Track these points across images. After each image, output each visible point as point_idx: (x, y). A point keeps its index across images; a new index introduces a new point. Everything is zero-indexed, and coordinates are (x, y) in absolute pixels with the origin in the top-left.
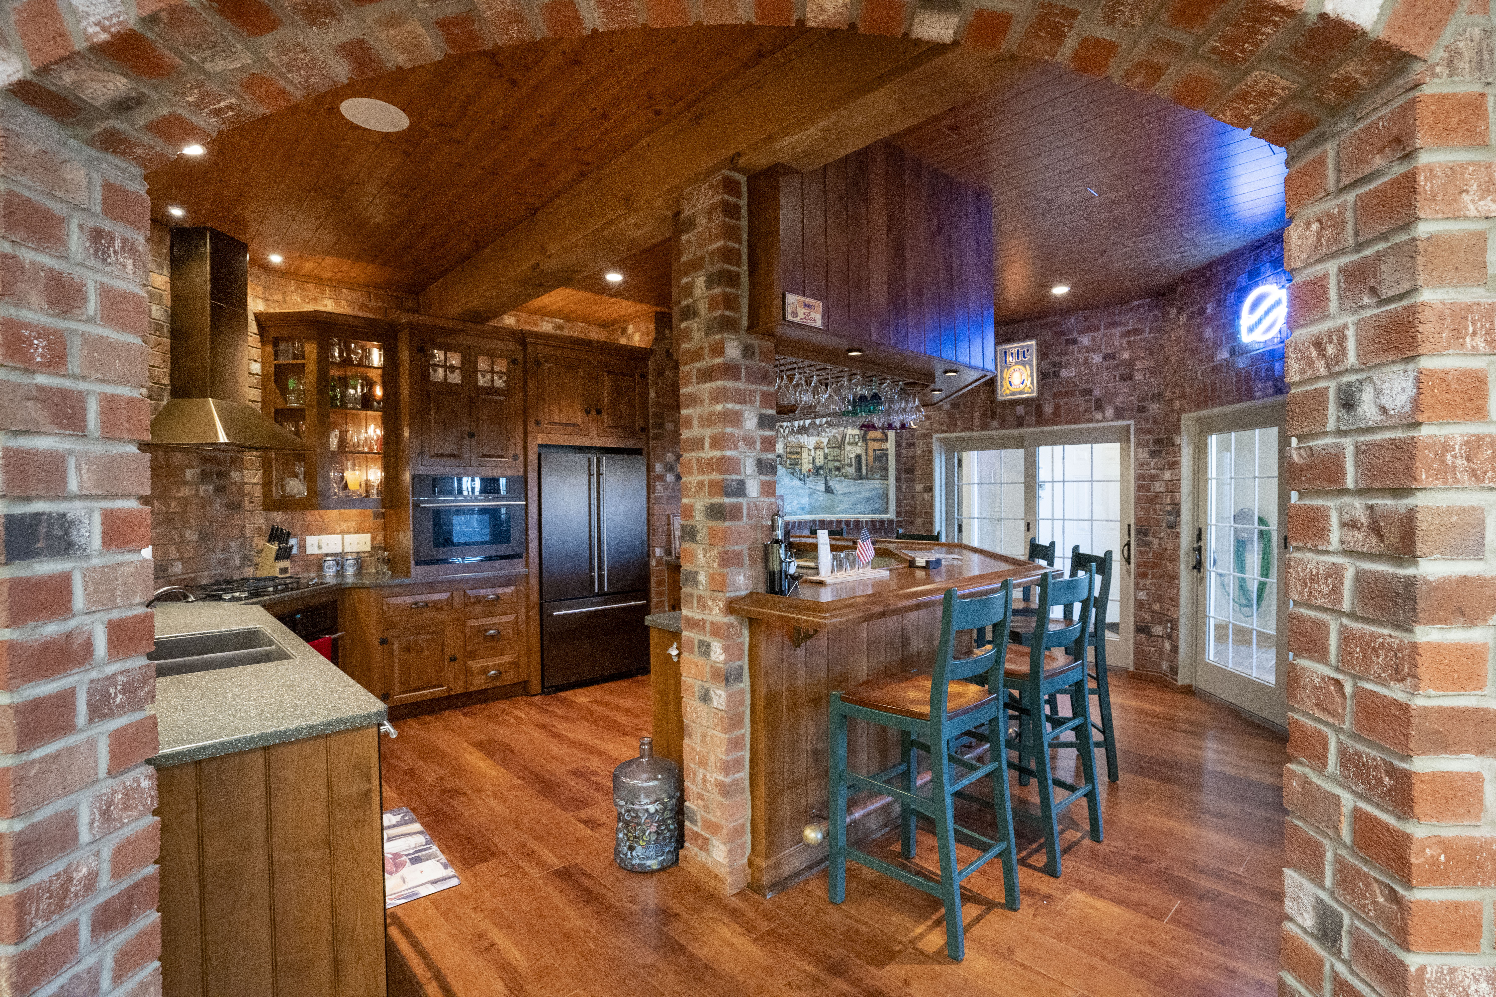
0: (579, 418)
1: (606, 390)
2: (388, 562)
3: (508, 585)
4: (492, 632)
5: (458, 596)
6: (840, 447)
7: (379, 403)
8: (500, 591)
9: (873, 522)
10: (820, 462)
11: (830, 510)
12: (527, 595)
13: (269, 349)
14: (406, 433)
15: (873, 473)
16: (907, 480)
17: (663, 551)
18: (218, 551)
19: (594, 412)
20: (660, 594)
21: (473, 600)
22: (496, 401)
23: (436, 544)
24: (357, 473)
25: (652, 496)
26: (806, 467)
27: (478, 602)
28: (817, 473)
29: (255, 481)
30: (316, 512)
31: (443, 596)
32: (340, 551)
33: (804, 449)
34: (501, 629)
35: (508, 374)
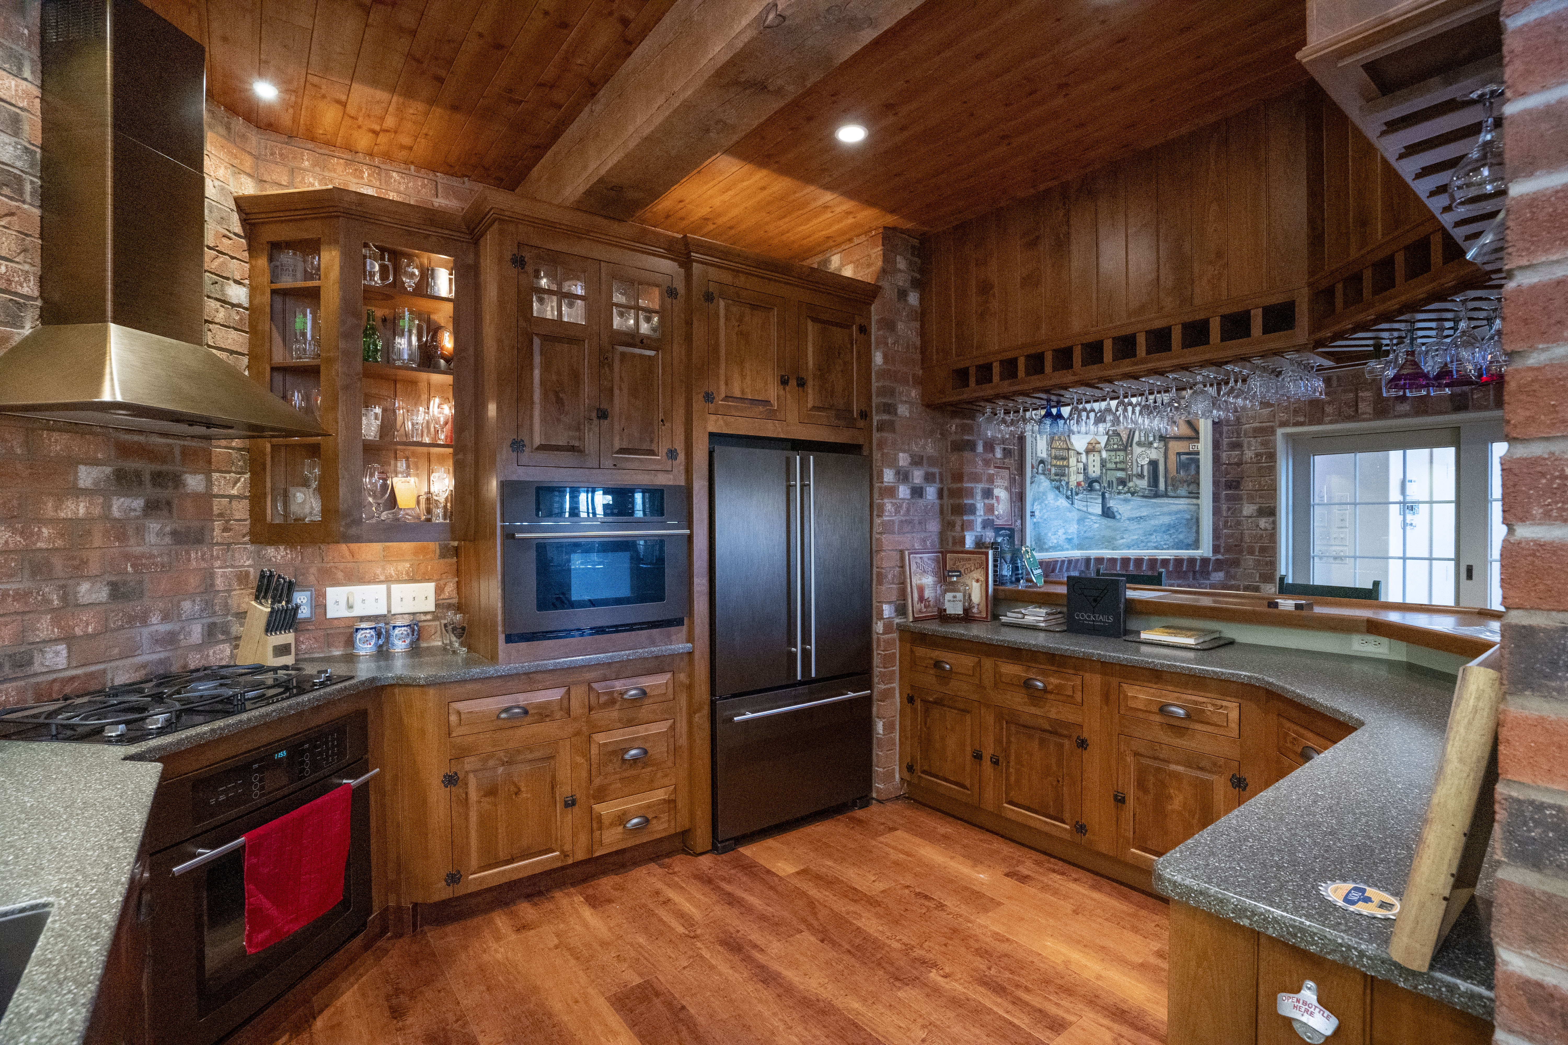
0: (772, 392)
1: (810, 349)
2: (461, 631)
3: (658, 670)
4: (633, 752)
5: (578, 694)
6: (1125, 450)
7: (448, 361)
8: (647, 682)
9: (1179, 561)
10: (1095, 471)
11: (1109, 542)
12: (690, 687)
13: (262, 262)
14: (492, 409)
15: (1175, 488)
16: (1229, 498)
17: (893, 608)
18: (155, 619)
19: (793, 382)
20: (887, 678)
21: (603, 699)
22: (641, 356)
23: (542, 605)
24: (412, 480)
25: (877, 521)
26: (1075, 478)
27: (612, 702)
28: (1090, 488)
29: (234, 492)
30: (343, 547)
31: (554, 695)
32: (384, 611)
33: (1072, 453)
34: (647, 746)
35: (661, 313)
